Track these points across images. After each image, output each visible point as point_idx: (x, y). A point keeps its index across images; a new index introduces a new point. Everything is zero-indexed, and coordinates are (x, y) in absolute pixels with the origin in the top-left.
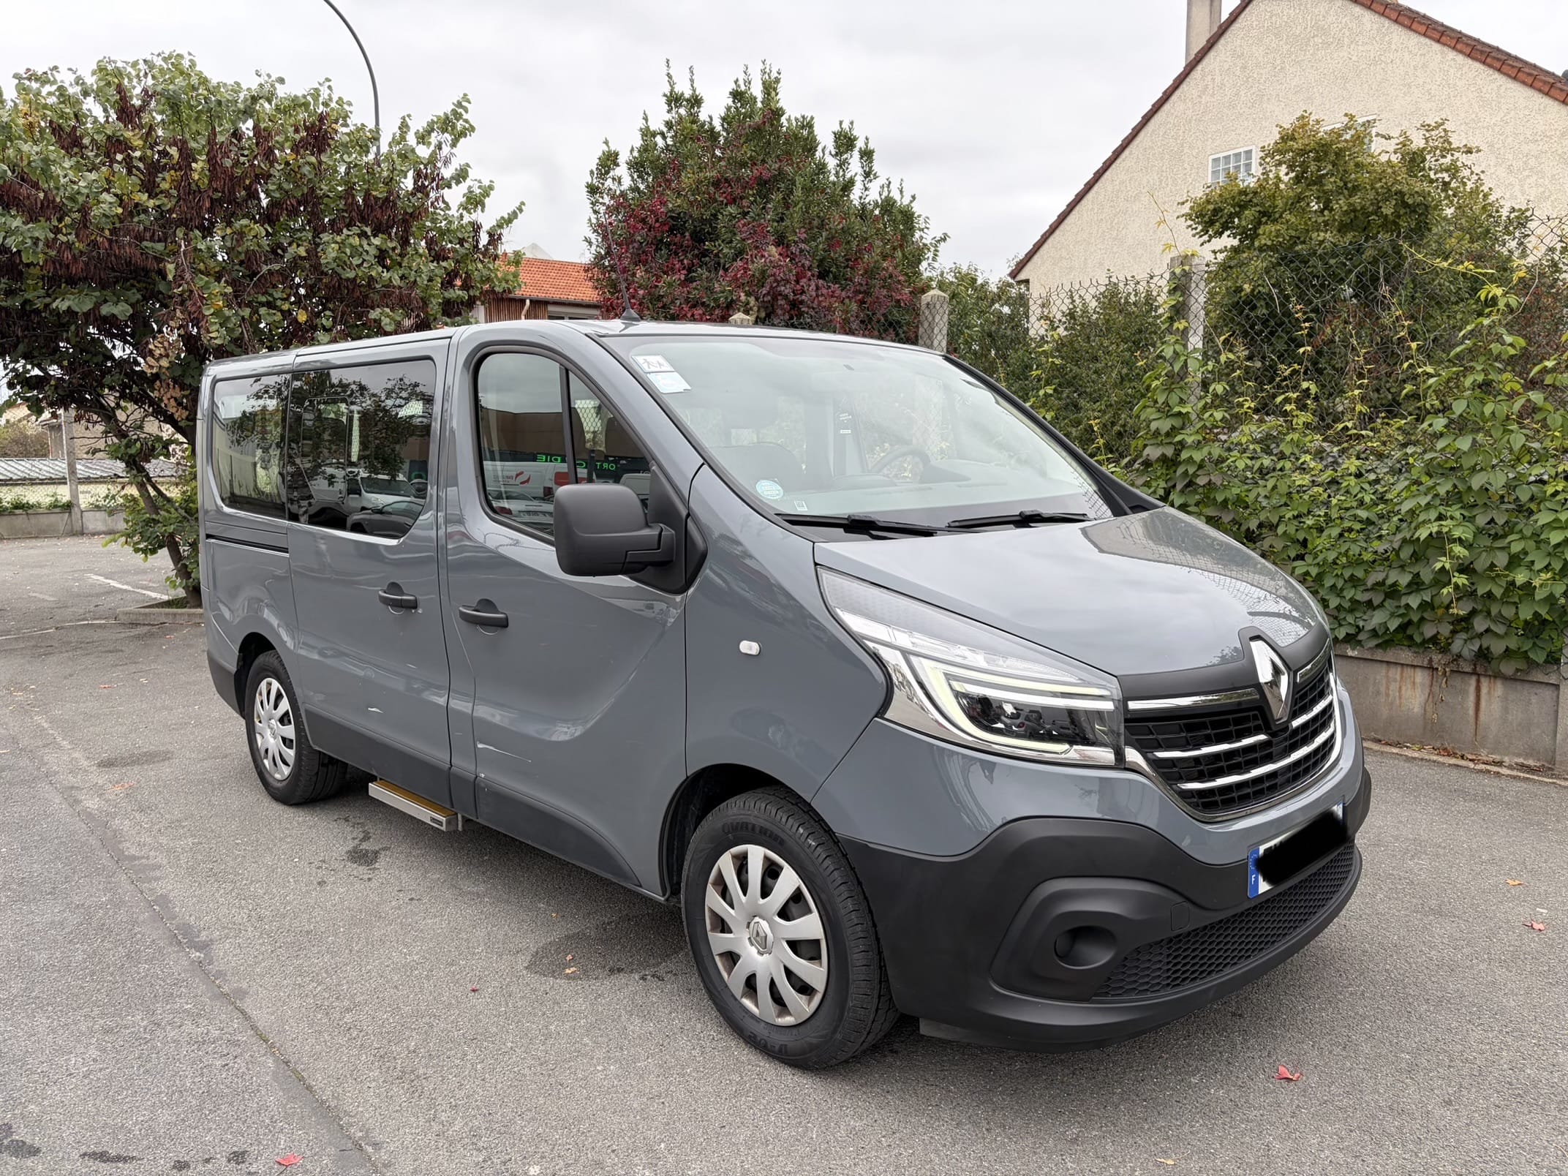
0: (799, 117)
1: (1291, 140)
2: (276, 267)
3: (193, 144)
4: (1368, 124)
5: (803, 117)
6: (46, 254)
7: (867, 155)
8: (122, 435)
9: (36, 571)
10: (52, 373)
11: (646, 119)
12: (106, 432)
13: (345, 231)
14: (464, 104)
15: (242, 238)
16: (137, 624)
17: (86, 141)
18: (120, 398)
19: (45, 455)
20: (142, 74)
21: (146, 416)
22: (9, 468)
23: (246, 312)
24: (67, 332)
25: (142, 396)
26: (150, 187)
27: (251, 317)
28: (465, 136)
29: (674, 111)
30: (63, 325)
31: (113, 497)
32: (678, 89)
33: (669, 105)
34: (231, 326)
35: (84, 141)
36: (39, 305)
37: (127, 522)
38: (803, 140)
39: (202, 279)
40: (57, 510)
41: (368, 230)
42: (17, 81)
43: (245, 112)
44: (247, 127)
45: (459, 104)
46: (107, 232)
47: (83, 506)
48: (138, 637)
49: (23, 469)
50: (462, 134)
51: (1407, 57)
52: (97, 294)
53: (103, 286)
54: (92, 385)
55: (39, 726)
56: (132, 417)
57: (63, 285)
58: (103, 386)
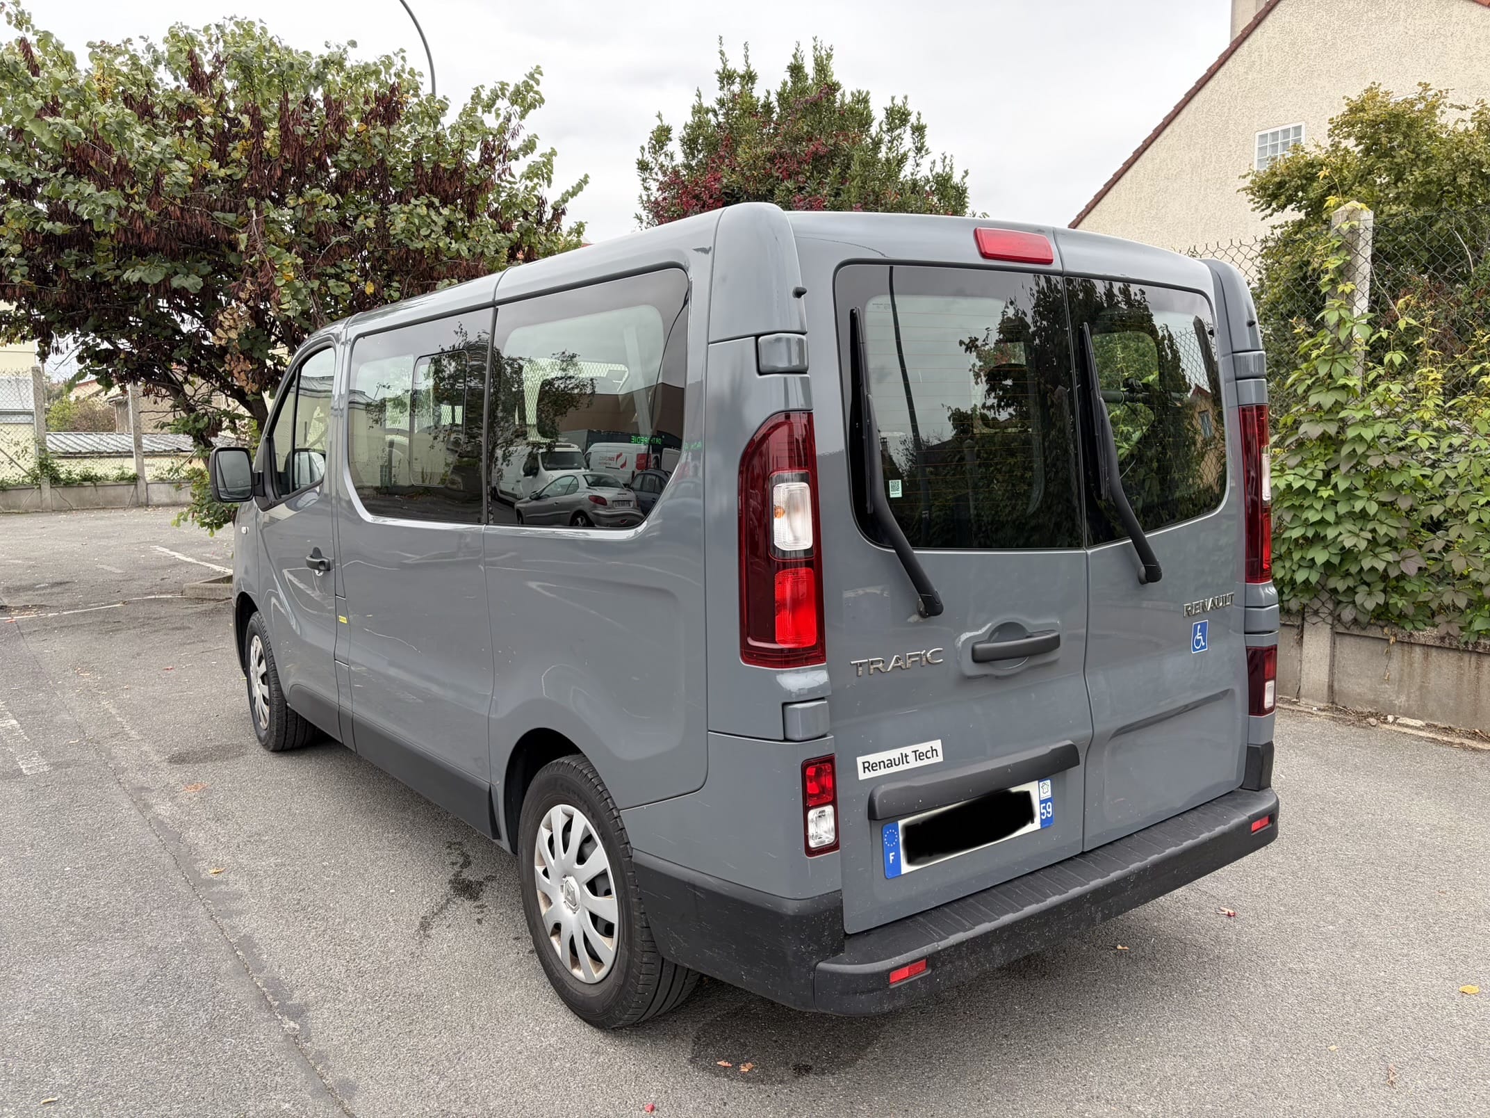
0: (855, 91)
1: (1361, 111)
2: (345, 238)
3: (264, 113)
4: (1440, 94)
5: (859, 92)
6: (117, 222)
7: (919, 130)
8: (190, 409)
9: (103, 542)
10: (121, 347)
11: (699, 96)
12: (174, 406)
13: (413, 200)
14: (537, 76)
15: (313, 209)
16: (203, 600)
17: (157, 110)
18: (188, 372)
19: (112, 430)
20: (213, 39)
21: (213, 391)
22: (78, 442)
23: (315, 284)
24: (137, 304)
25: (209, 371)
26: (221, 156)
27: (319, 289)
28: (535, 107)
29: (726, 89)
30: (131, 299)
31: (177, 471)
32: (730, 66)
33: (721, 82)
34: (301, 297)
35: (155, 110)
36: (109, 277)
37: (194, 496)
38: (858, 114)
39: (274, 250)
40: (124, 482)
41: (436, 201)
42: (91, 50)
43: (317, 77)
44: (318, 95)
45: (532, 76)
46: (179, 201)
47: (148, 479)
48: (205, 614)
49: (91, 442)
50: (532, 106)
51: (1469, 30)
52: (168, 265)
53: (173, 256)
54: (160, 359)
55: (106, 711)
56: (200, 391)
57: (134, 257)
58: (171, 360)
